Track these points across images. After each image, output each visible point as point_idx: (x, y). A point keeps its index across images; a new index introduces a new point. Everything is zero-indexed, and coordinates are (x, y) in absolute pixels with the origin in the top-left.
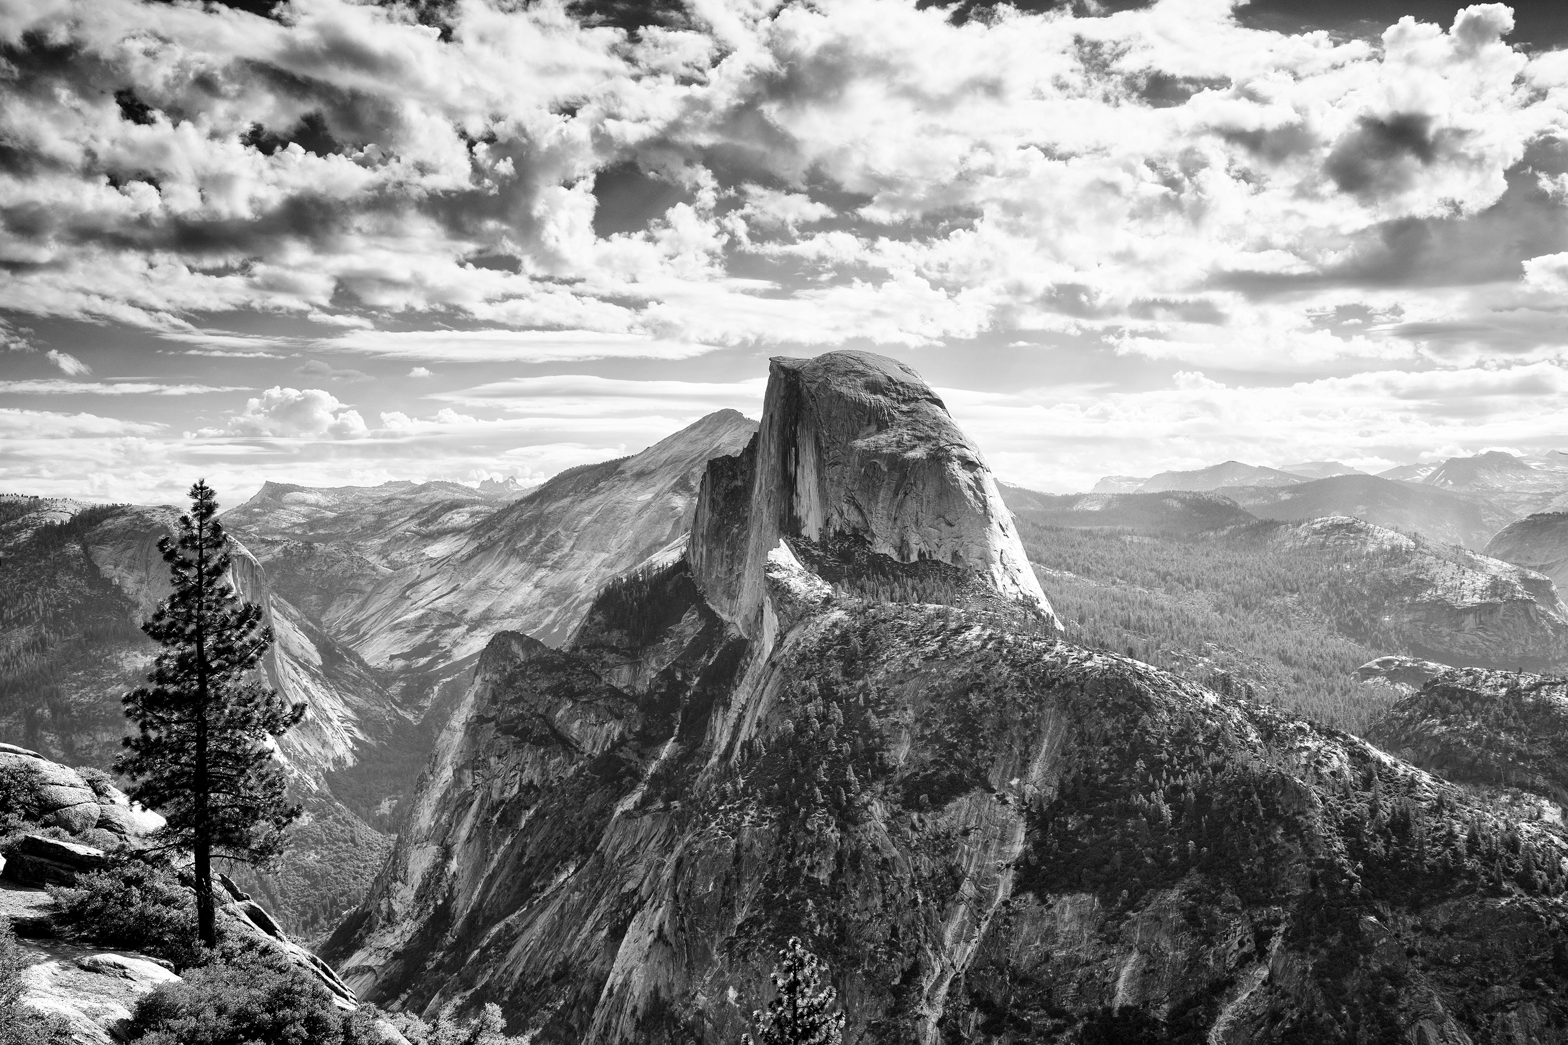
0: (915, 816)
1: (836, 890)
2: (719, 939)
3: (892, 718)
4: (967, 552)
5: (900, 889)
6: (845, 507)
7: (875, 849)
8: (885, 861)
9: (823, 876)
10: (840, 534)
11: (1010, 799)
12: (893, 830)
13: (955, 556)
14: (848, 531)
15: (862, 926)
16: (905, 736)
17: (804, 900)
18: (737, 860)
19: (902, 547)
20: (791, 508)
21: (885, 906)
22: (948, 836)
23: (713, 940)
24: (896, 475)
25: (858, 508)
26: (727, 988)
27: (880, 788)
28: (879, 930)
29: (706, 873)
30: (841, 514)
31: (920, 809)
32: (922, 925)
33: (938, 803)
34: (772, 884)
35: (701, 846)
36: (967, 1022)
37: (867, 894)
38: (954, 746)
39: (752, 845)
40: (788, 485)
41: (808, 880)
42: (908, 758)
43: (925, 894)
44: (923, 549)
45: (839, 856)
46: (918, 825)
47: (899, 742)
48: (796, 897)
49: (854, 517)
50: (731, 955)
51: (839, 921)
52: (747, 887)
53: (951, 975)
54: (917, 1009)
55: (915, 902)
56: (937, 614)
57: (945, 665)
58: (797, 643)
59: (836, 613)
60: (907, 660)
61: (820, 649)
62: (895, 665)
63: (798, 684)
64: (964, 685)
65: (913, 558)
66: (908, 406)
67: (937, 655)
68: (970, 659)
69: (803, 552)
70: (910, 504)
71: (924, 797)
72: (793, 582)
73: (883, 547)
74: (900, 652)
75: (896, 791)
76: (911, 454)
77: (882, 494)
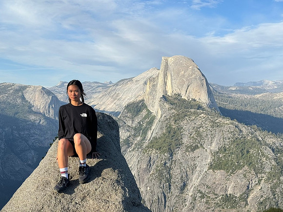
2: (146, 177)
6: (176, 89)
7: (179, 160)
10: (175, 94)
11: (208, 150)
12: (183, 156)
15: (176, 175)
18: (150, 161)
19: (188, 97)
20: (166, 89)
21: (181, 171)
24: (187, 82)
25: (179, 89)
29: (144, 164)
31: (189, 152)
33: (193, 150)
34: (157, 166)
36: (197, 196)
37: (177, 169)
38: (197, 139)
40: (165, 83)
42: (187, 141)
44: (193, 98)
46: (188, 155)
47: (185, 138)
50: (149, 180)
53: (194, 186)
54: (187, 193)
56: (195, 111)
57: (195, 122)
58: (165, 116)
59: (173, 111)
60: (187, 121)
61: (169, 118)
62: (185, 122)
63: (165, 125)
64: (199, 126)
65: (190, 100)
66: (191, 67)
67: (194, 120)
68: (201, 121)
69: (167, 98)
70: (190, 88)
71: (190, 149)
72: (165, 104)
73: (184, 97)
74: (186, 119)
75: (184, 148)
76: (191, 77)
77: (184, 86)
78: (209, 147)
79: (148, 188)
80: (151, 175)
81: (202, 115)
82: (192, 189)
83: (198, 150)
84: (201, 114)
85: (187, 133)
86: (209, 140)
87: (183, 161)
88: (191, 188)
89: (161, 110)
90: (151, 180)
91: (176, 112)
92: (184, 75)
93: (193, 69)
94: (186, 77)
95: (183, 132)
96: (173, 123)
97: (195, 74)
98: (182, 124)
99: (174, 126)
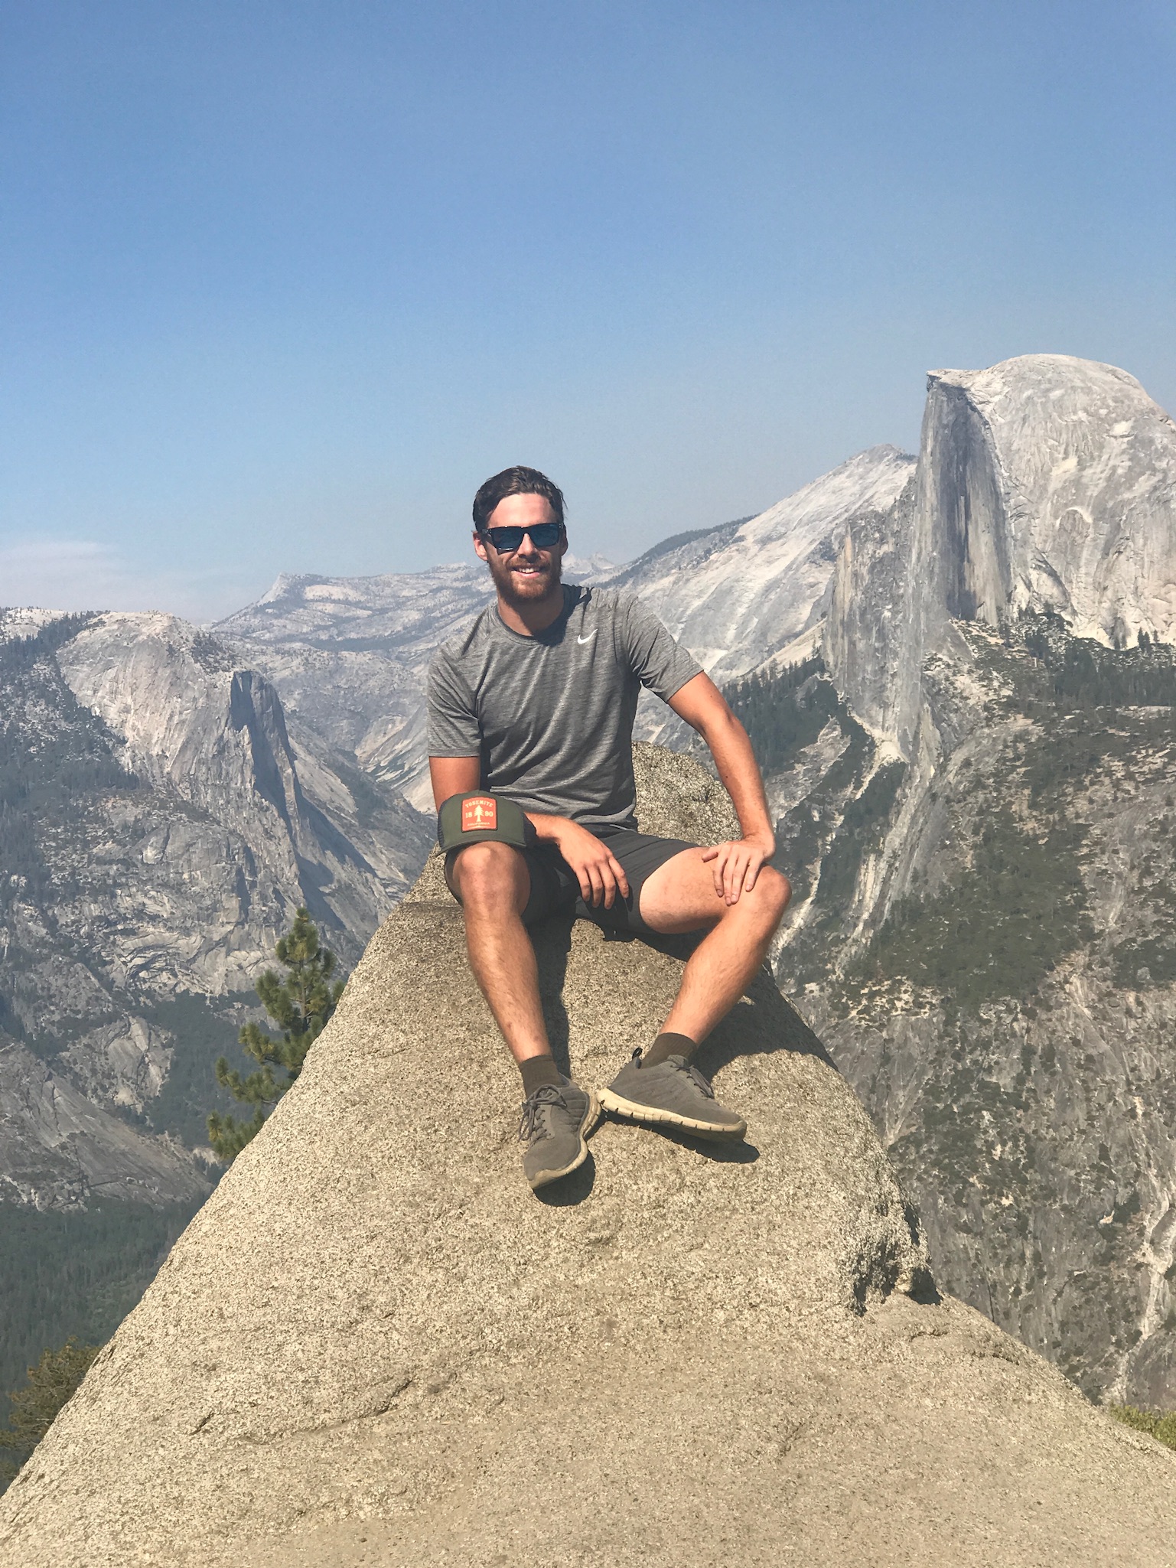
0: (1131, 997)
1: (1023, 1098)
3: (1098, 866)
5: (1111, 1097)
6: (1034, 575)
7: (1076, 1042)
8: (1090, 1058)
9: (1004, 1081)
10: (1027, 613)
12: (1101, 1016)
14: (1038, 609)
15: (1058, 1145)
16: (1118, 890)
17: (979, 1110)
18: (886, 1059)
19: (1116, 627)
20: (962, 580)
21: (1090, 1118)
24: (1106, 528)
25: (1053, 574)
27: (1080, 958)
28: (1082, 1151)
30: (1029, 585)
31: (1138, 987)
32: (1143, 1143)
33: (1163, 978)
34: (933, 1091)
35: (839, 1040)
37: (1064, 1103)
39: (907, 1039)
40: (957, 548)
41: (983, 1085)
42: (1121, 918)
43: (1147, 1103)
44: (1148, 629)
45: (1028, 1052)
46: (1135, 1008)
47: (1107, 897)
48: (966, 1109)
49: (1046, 587)
51: (1028, 1139)
52: (901, 1096)
54: (1137, 1255)
55: (1132, 1114)
56: (1162, 718)
58: (967, 763)
59: (1020, 723)
60: (1117, 785)
61: (996, 774)
62: (1104, 791)
63: (967, 821)
65: (1132, 642)
66: (1121, 428)
67: (1160, 774)
69: (975, 640)
70: (1126, 567)
71: (1143, 972)
72: (963, 681)
73: (1088, 628)
74: (1109, 773)
75: (1104, 964)
76: (1127, 496)
77: (1085, 554)
87: (1104, 1046)
89: (937, 720)
91: (1037, 731)
92: (1077, 483)
93: (1138, 442)
94: (1093, 492)
95: (1089, 858)
96: (1020, 806)
97: (1154, 471)
98: (1082, 805)
99: (1030, 826)
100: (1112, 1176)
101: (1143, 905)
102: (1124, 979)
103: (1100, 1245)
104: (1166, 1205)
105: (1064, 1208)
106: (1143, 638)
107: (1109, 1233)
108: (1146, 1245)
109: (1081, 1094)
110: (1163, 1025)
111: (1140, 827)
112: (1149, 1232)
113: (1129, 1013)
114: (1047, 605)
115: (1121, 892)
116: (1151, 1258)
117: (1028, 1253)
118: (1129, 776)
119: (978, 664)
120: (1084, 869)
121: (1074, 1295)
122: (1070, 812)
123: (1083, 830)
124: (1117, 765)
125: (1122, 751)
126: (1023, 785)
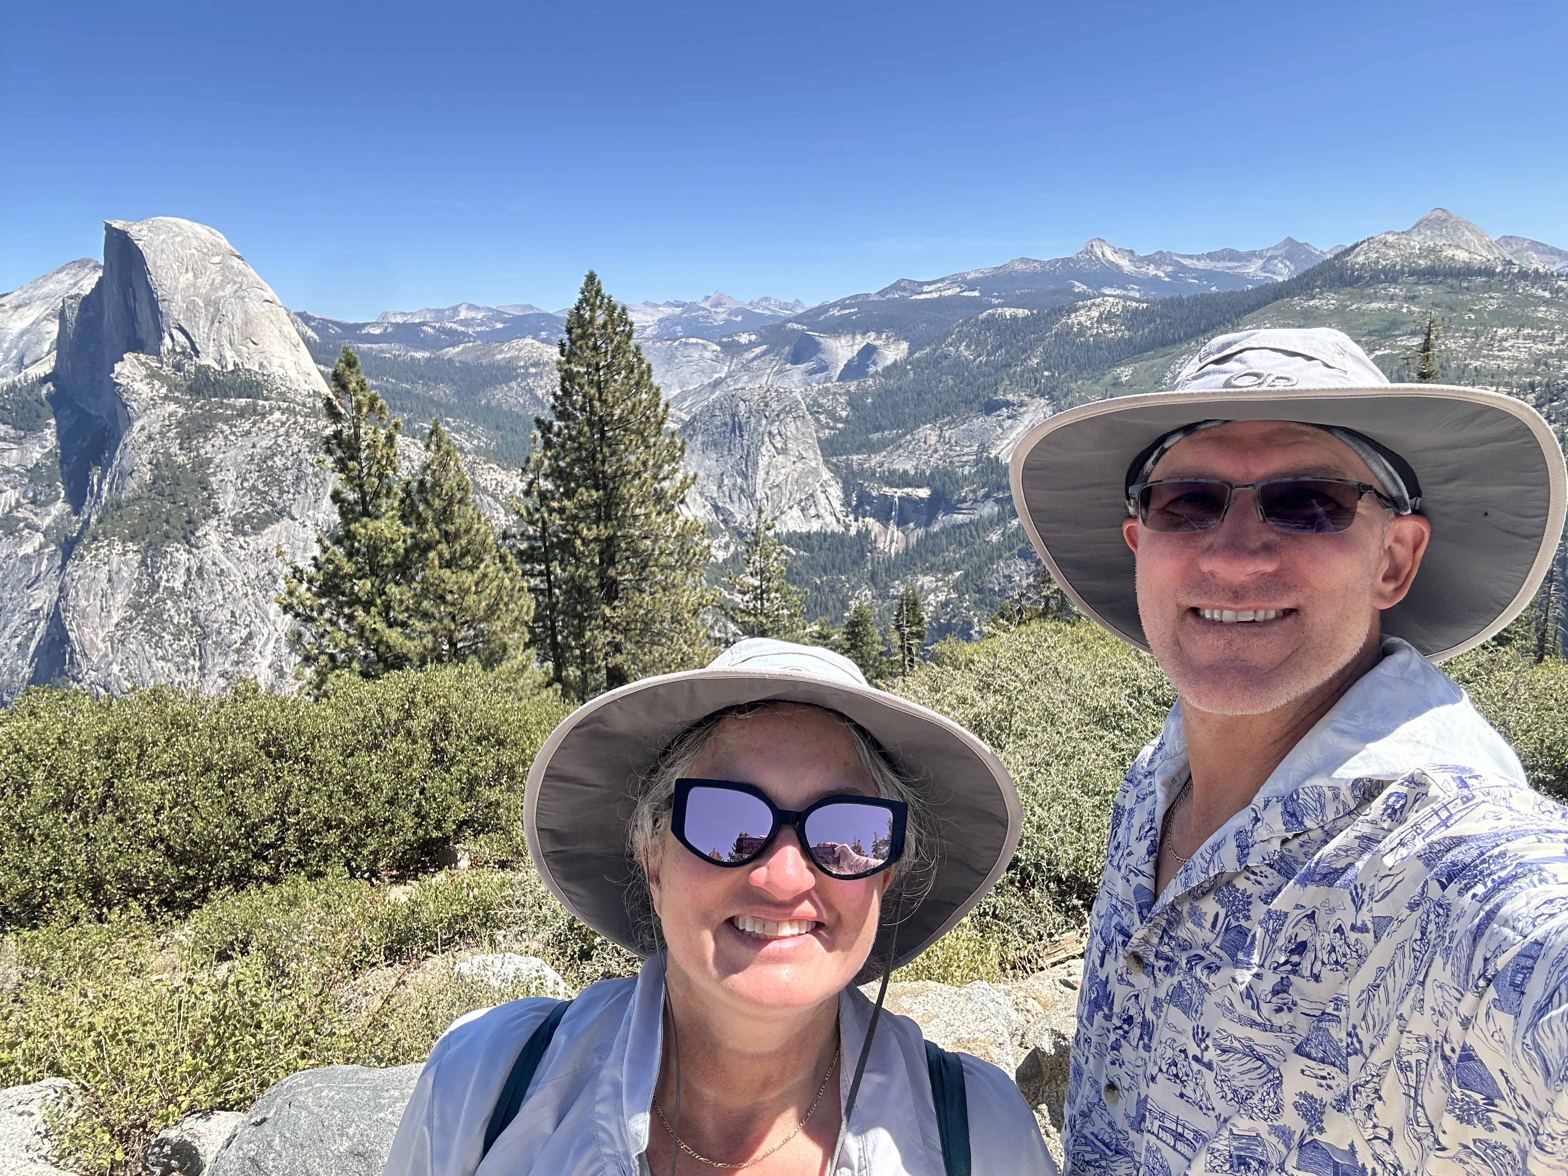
0: (242, 539)
1: (188, 593)
2: (101, 635)
3: (220, 477)
4: (270, 363)
5: (235, 587)
6: (175, 332)
7: (214, 563)
8: (222, 570)
9: (178, 585)
10: (172, 352)
11: (308, 523)
12: (227, 551)
13: (261, 365)
14: (178, 349)
15: (210, 613)
16: (231, 489)
17: (164, 601)
18: (110, 580)
19: (221, 360)
20: (133, 332)
21: (224, 599)
22: (266, 551)
23: (97, 635)
24: (212, 309)
25: (185, 332)
26: (111, 664)
27: (215, 523)
28: (223, 615)
29: (88, 592)
30: (172, 337)
31: (245, 534)
33: (257, 529)
34: (138, 594)
35: (80, 572)
36: (288, 663)
37: (211, 593)
38: (266, 493)
39: (120, 569)
40: (130, 315)
41: (165, 588)
42: (233, 503)
44: (238, 361)
45: (188, 570)
46: (245, 545)
47: (225, 492)
48: (158, 600)
49: (181, 338)
50: (112, 643)
51: (192, 612)
52: (119, 597)
53: (276, 635)
54: (254, 659)
55: (246, 595)
56: (248, 405)
57: (255, 439)
58: (143, 428)
59: (172, 407)
60: (226, 438)
61: (161, 432)
62: (219, 441)
63: (145, 457)
64: (269, 452)
65: (231, 367)
66: (216, 259)
67: (249, 432)
68: (273, 435)
69: (143, 364)
70: (226, 330)
71: (247, 527)
72: (137, 386)
73: (208, 360)
74: (222, 432)
75: (226, 525)
76: (222, 294)
77: (201, 323)
78: (311, 513)
79: (115, 668)
80: (117, 625)
81: (277, 415)
82: (271, 644)
83: (276, 527)
84: (271, 414)
85: (232, 475)
86: (310, 492)
87: (229, 564)
88: (266, 644)
90: (122, 642)
91: (181, 411)
92: (194, 285)
93: (224, 268)
94: (203, 291)
95: (214, 474)
96: (175, 449)
97: (235, 283)
98: (208, 448)
99: (181, 459)
100: (236, 624)
101: (244, 496)
102: (238, 531)
103: (234, 657)
104: (266, 635)
105: (214, 642)
106: (235, 365)
107: (238, 651)
108: (257, 655)
109: (219, 588)
110: (259, 552)
111: (240, 458)
112: (258, 649)
113: (241, 547)
114: (182, 347)
115: (233, 489)
116: (260, 659)
117: (197, 665)
118: (234, 433)
119: (146, 376)
120: (212, 479)
121: (222, 682)
122: (202, 452)
123: (210, 461)
124: (225, 428)
125: (226, 420)
126: (176, 438)
